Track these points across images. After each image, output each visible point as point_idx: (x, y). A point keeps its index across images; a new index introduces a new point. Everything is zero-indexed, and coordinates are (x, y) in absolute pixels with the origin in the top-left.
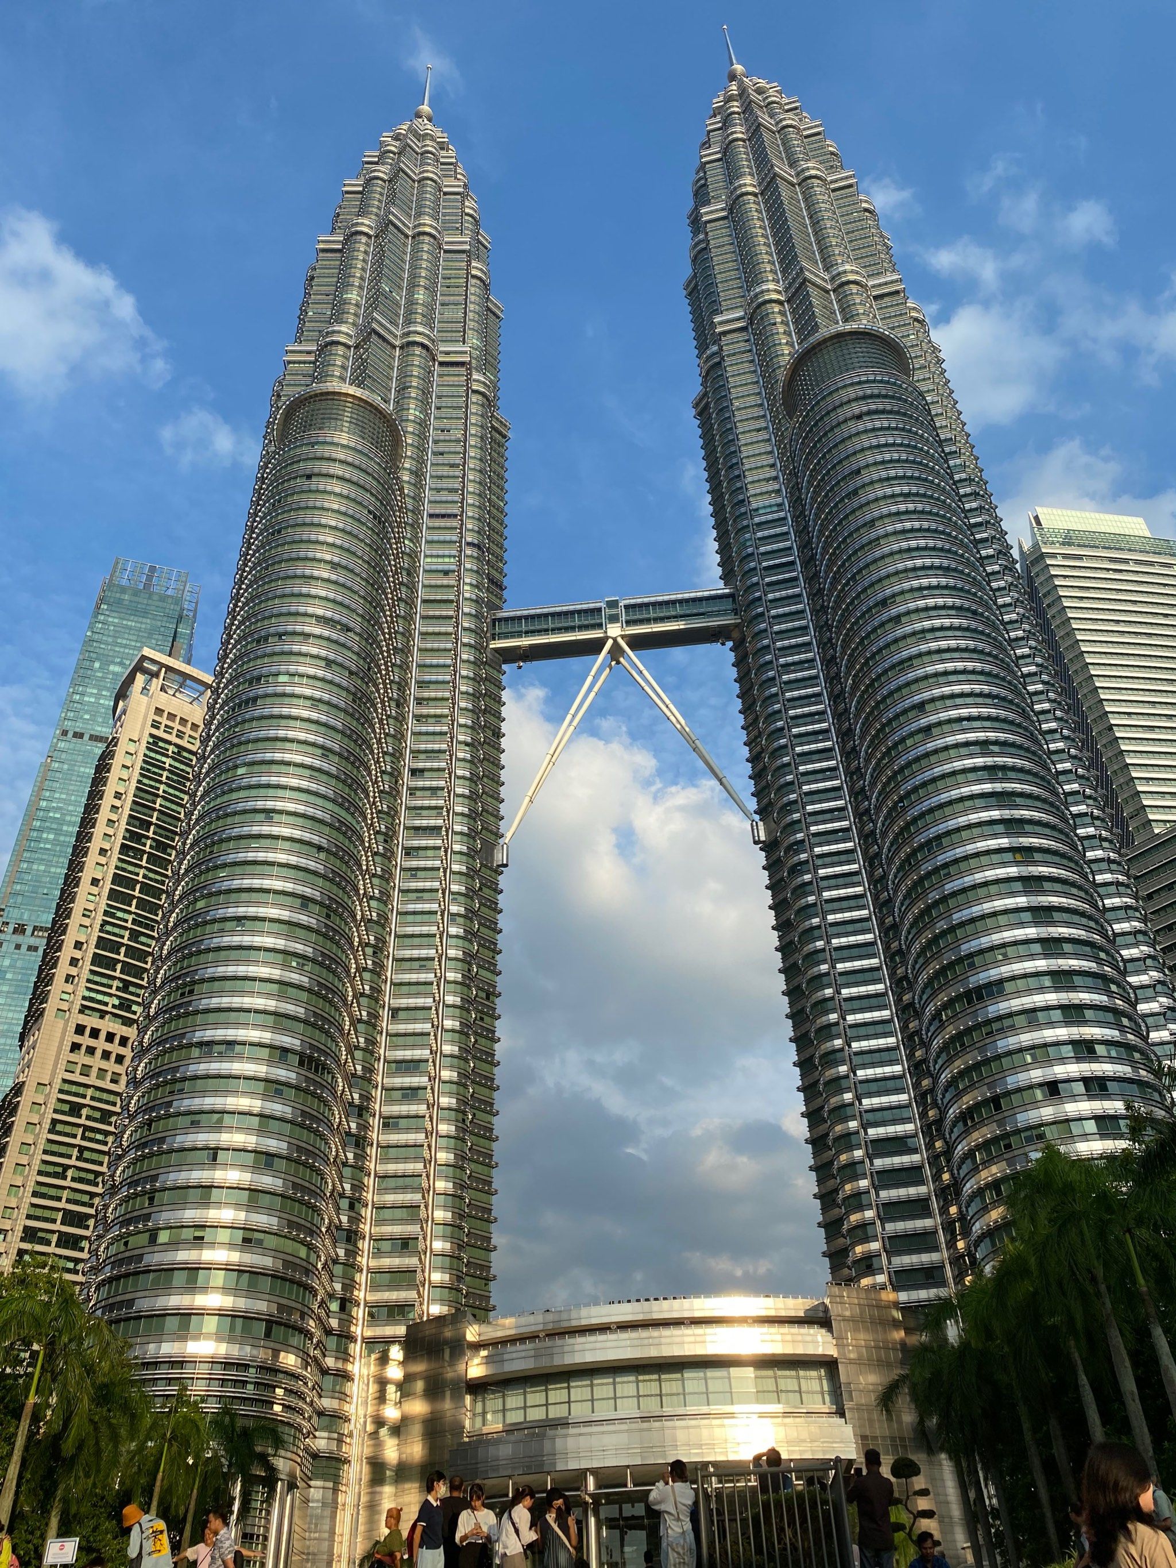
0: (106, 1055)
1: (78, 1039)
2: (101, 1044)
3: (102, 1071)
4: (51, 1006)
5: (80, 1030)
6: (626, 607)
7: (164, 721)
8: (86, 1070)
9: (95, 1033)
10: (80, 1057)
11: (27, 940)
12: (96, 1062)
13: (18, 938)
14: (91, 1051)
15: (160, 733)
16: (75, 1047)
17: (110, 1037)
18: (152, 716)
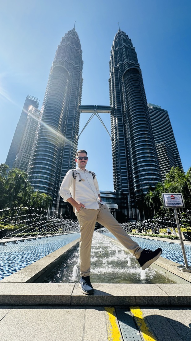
0: (27, 158)
1: (23, 156)
2: (26, 157)
3: (27, 160)
4: (20, 151)
5: (24, 155)
8: (24, 160)
9: (26, 155)
10: (24, 158)
12: (26, 159)
13: (15, 144)
14: (25, 157)
16: (23, 157)
17: (28, 156)
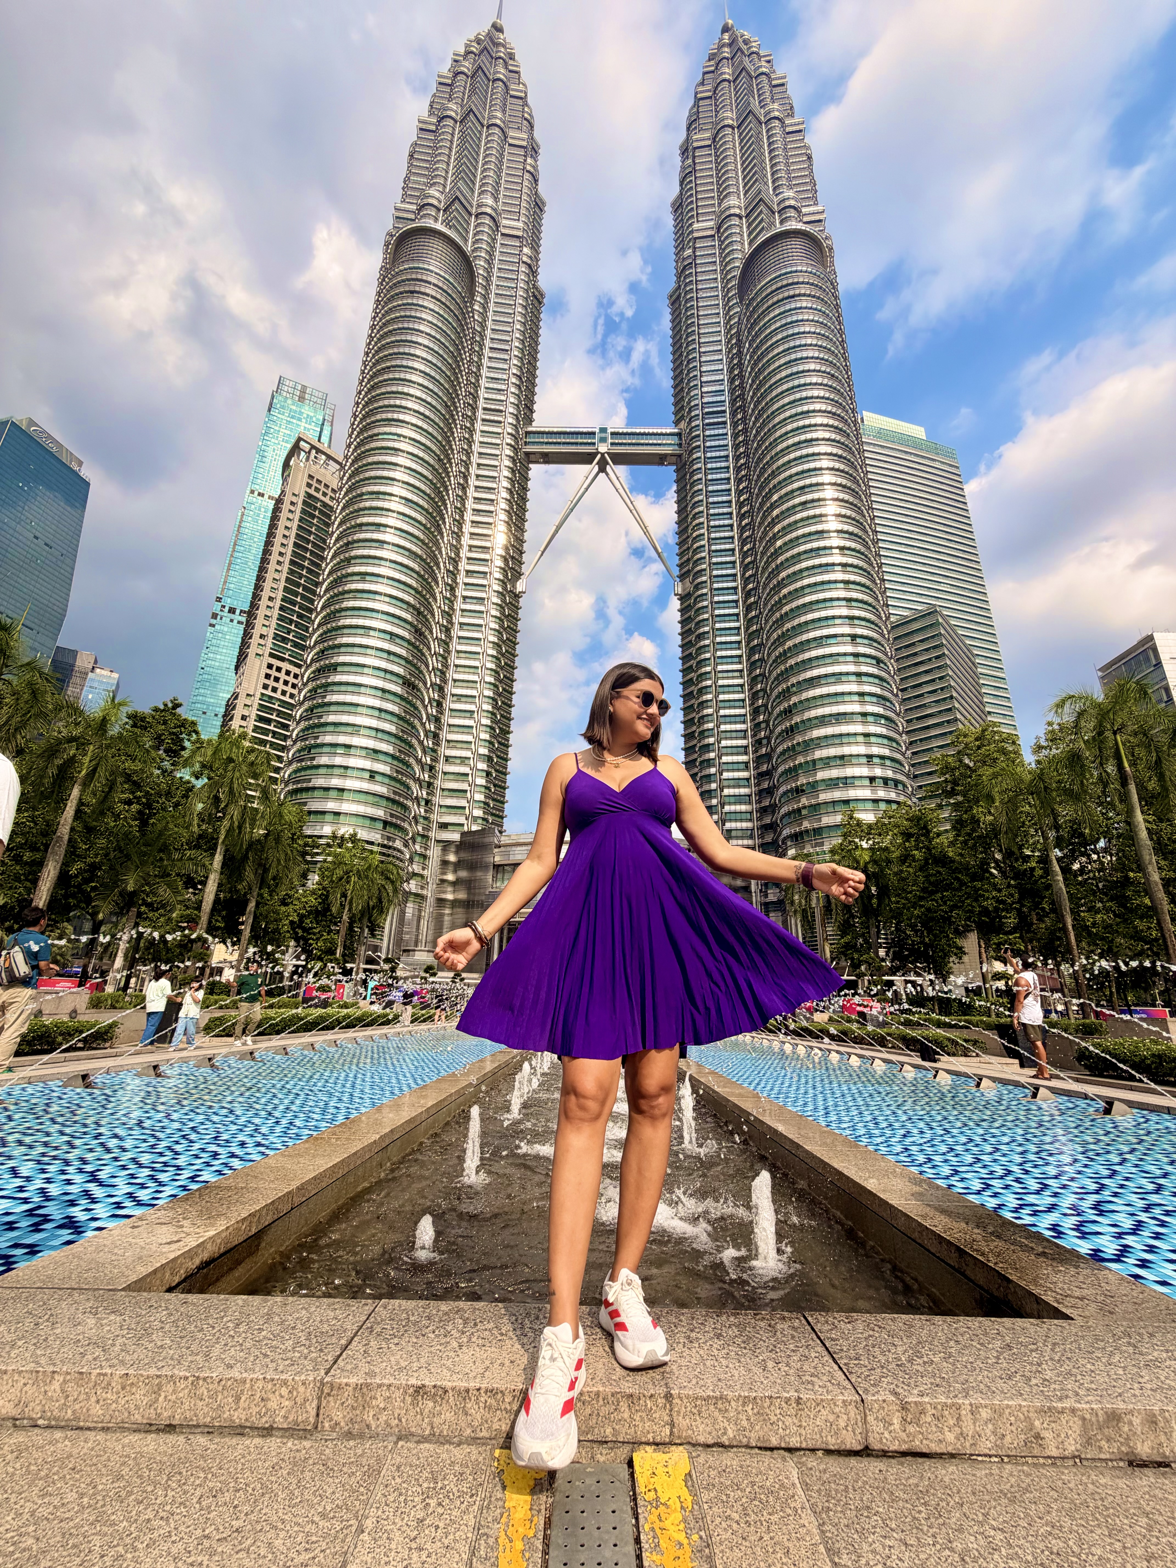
0: (286, 683)
1: (269, 671)
2: (282, 676)
3: (284, 693)
4: (252, 651)
5: (270, 666)
6: (612, 434)
7: (315, 484)
8: (275, 690)
9: (279, 669)
10: (271, 683)
11: (237, 617)
12: (280, 686)
13: (232, 616)
14: (277, 679)
15: (312, 491)
16: (268, 676)
17: (288, 673)
18: (306, 479)
